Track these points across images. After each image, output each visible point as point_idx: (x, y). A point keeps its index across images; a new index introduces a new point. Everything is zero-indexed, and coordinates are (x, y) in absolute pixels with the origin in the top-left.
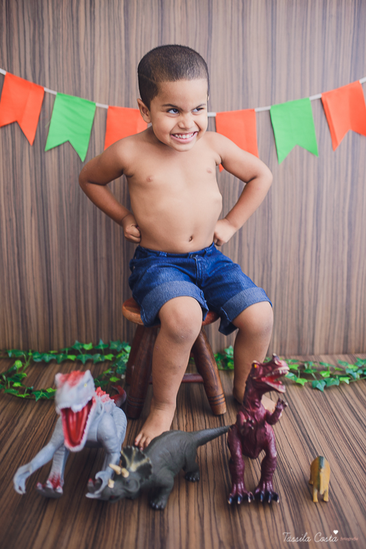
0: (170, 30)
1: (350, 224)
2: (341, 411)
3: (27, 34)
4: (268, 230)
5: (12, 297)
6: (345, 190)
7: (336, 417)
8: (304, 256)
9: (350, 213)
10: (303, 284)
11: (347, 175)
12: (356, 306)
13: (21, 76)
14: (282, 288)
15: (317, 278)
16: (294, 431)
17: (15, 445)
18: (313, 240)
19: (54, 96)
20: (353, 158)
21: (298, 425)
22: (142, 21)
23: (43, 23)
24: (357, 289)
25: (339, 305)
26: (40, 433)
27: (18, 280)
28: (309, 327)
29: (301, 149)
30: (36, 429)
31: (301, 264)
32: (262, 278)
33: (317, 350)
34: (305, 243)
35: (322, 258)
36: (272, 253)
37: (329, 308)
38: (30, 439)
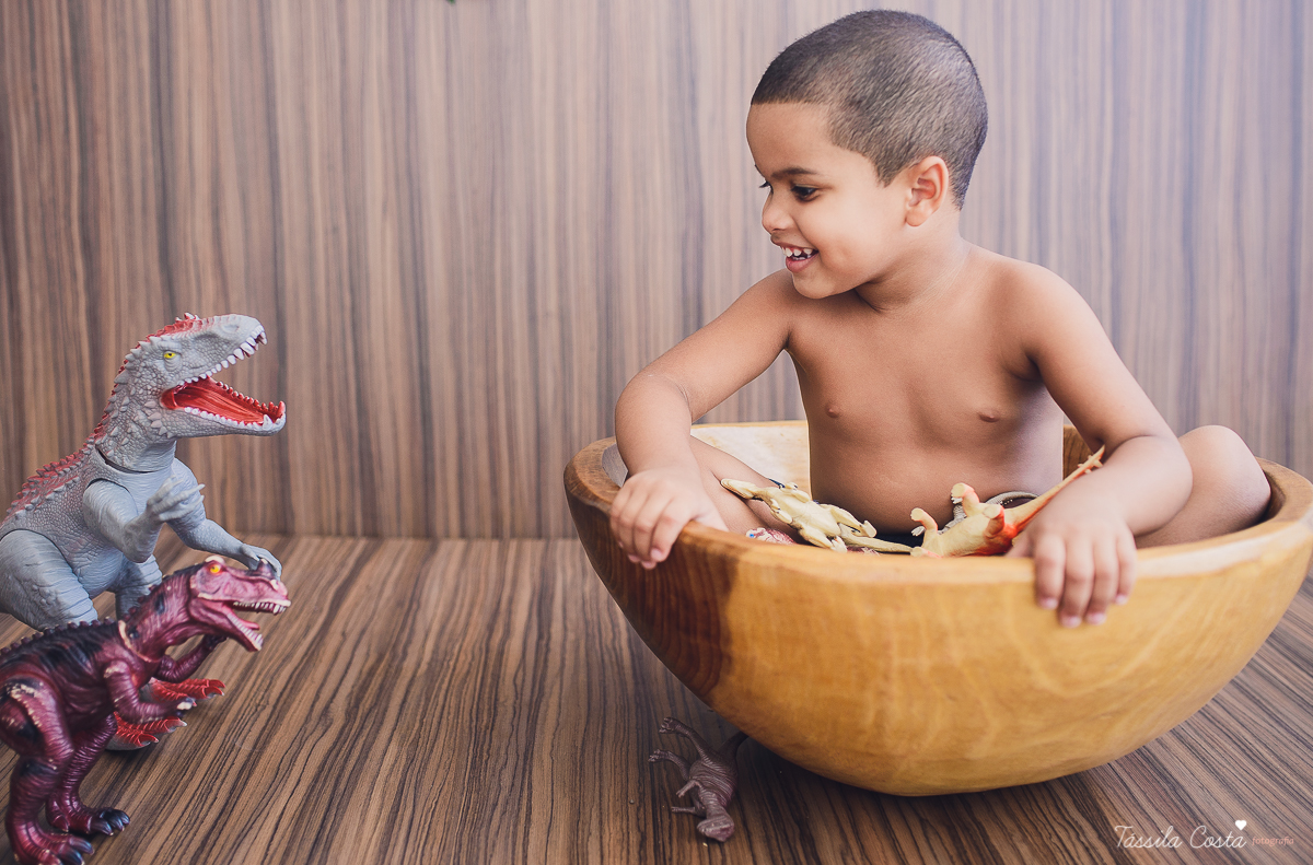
1: (1114, 223)
9: (1112, 198)
17: (416, 690)
26: (465, 671)
30: (452, 663)
38: (447, 680)
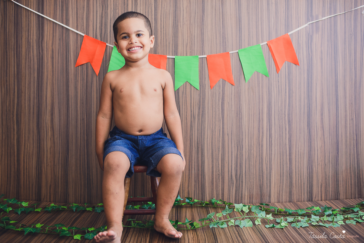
0: (180, 11)
2: (289, 230)
3: (98, 13)
4: (240, 125)
5: (81, 167)
6: (285, 101)
7: (286, 233)
8: (262, 141)
10: (262, 158)
11: (286, 92)
12: (296, 172)
13: (93, 37)
14: (249, 161)
15: (271, 154)
16: (260, 240)
18: (267, 132)
19: (112, 48)
20: (289, 82)
21: (262, 237)
22: (164, 6)
23: (108, 7)
24: (296, 161)
25: (284, 171)
27: (86, 156)
28: (267, 185)
29: (258, 73)
31: (261, 146)
32: (237, 155)
33: (273, 200)
34: (263, 133)
35: (273, 142)
36: (242, 139)
37: (279, 173)
